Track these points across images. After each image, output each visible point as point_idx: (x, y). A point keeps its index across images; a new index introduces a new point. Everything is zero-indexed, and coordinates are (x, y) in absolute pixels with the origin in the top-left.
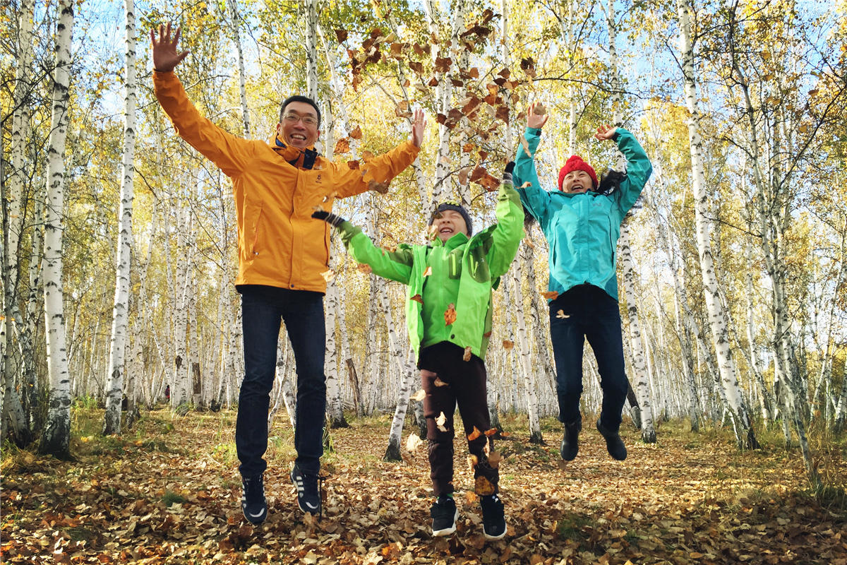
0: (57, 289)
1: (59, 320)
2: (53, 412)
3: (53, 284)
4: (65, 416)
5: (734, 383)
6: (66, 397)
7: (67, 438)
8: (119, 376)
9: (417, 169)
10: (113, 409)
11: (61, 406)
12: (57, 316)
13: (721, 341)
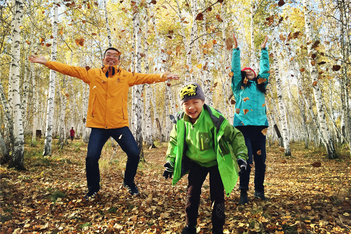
0: (17, 93)
1: (18, 106)
2: (16, 148)
3: (15, 90)
4: (22, 150)
5: (326, 129)
6: (22, 141)
7: (22, 160)
8: (50, 130)
9: (184, 37)
10: (48, 144)
11: (20, 145)
12: (17, 105)
13: (321, 111)
